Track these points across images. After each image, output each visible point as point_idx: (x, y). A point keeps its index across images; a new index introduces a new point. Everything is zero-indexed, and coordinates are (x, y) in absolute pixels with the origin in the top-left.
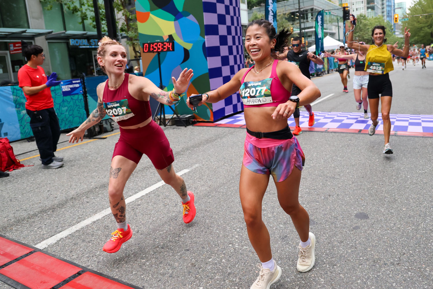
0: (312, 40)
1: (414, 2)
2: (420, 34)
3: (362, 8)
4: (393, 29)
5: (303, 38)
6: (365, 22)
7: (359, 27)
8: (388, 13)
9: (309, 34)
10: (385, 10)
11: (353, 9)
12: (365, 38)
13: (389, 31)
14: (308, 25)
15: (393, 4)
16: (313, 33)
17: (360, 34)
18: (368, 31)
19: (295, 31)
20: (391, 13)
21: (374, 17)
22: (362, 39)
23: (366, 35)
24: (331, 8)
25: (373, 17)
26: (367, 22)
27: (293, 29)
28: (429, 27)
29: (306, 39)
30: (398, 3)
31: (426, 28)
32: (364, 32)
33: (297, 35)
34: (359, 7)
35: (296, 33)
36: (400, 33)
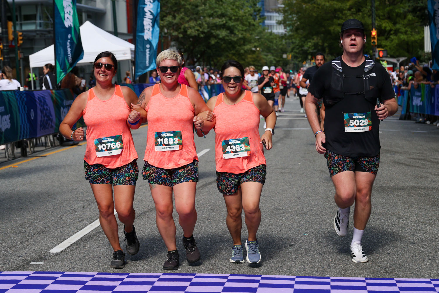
0: (35, 31)
2: (332, 28)
4: (259, 10)
5: (10, 24)
9: (26, 12)
13: (250, 16)
16: (39, 9)
18: (197, 13)
23: (192, 24)
28: (354, 10)
29: (18, 28)
31: (348, 13)
32: (186, 14)
36: (279, 23)
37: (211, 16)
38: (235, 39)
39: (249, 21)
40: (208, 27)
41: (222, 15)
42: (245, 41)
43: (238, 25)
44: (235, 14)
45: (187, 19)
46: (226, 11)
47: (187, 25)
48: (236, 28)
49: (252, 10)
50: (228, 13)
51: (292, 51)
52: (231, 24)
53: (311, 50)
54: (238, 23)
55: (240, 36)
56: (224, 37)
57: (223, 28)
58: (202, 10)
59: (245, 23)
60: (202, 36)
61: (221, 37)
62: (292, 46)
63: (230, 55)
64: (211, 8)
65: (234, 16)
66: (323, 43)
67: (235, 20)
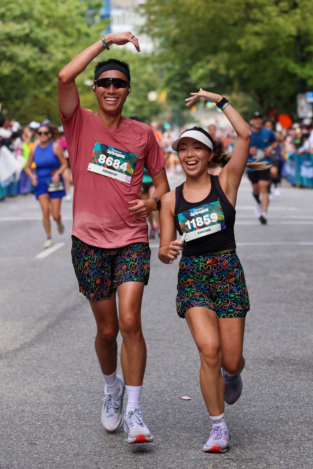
39: (79, 26)
41: (24, 17)
43: (56, 36)
44: (49, 13)
46: (31, 9)
48: (52, 42)
49: (83, 5)
50: (36, 13)
52: (40, 34)
54: (56, 31)
56: (27, 61)
57: (25, 42)
59: (69, 29)
61: (21, 59)
63: (42, 96)
65: (48, 17)
67: (48, 26)
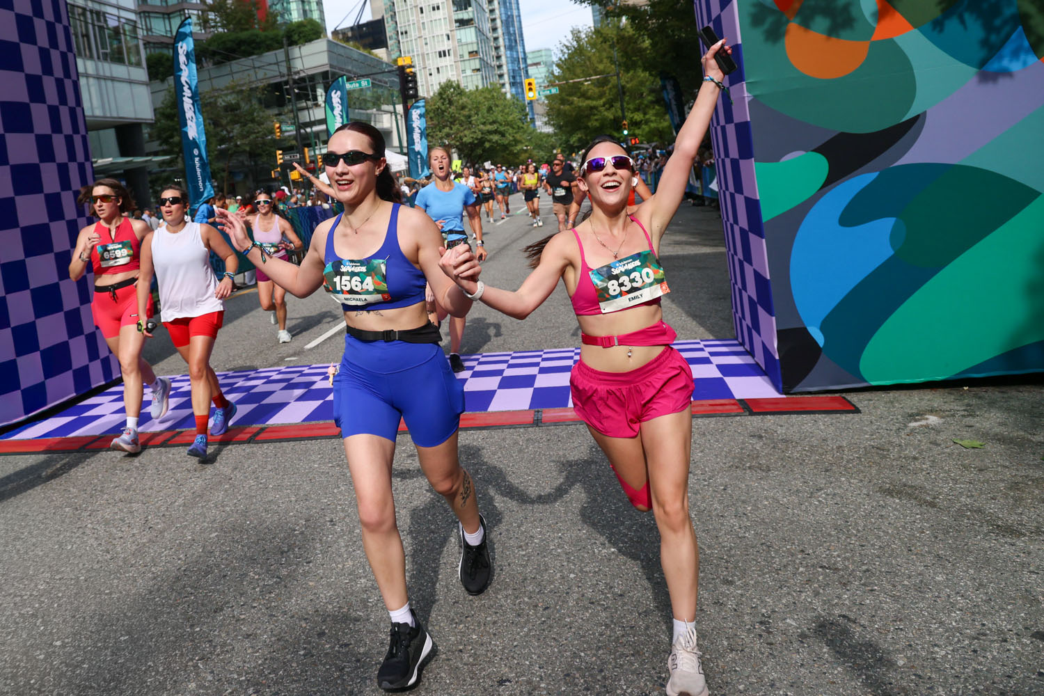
1: (567, 47)
3: (451, 65)
4: (527, 115)
6: (461, 102)
7: (446, 114)
8: (514, 77)
9: (323, 138)
10: (505, 69)
11: (430, 69)
12: (464, 139)
14: (318, 114)
15: (521, 55)
17: (452, 132)
18: (470, 123)
19: (287, 131)
20: (521, 76)
21: (480, 87)
22: (458, 143)
24: (374, 71)
25: (477, 87)
26: (464, 99)
27: (279, 128)
29: (317, 152)
30: (533, 52)
33: (294, 142)
34: (443, 64)
35: (289, 136)
36: (546, 124)
37: (484, 124)
38: (507, 142)
39: (518, 124)
40: (482, 134)
41: (494, 122)
42: (517, 142)
43: (508, 129)
45: (462, 129)
47: (462, 134)
48: (507, 132)
49: (520, 116)
50: (499, 120)
51: (560, 146)
52: (502, 129)
53: (576, 144)
54: (508, 127)
55: (511, 138)
56: (497, 141)
58: (476, 120)
59: (515, 126)
60: (476, 142)
61: (494, 141)
62: (560, 142)
64: (483, 117)
65: (504, 121)
66: (586, 136)
67: (505, 125)
